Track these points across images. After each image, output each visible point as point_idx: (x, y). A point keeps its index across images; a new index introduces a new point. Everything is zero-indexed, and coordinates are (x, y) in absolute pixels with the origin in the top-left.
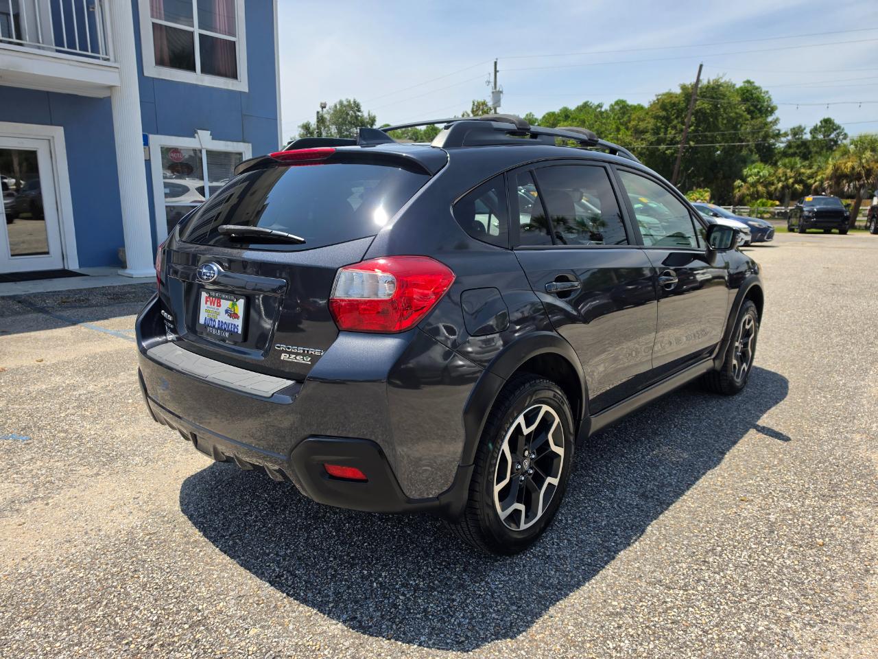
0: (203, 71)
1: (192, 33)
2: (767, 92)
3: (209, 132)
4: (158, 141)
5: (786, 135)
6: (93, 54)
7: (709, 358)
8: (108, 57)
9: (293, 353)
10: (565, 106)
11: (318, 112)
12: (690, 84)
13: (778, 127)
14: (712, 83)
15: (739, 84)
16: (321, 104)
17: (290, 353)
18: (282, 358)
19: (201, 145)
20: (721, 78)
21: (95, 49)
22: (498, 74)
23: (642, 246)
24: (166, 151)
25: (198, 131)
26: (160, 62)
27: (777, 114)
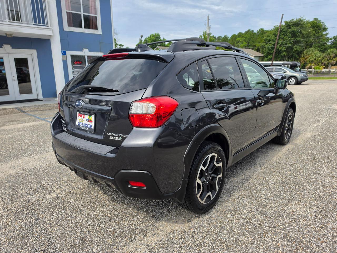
0: (85, 27)
1: (81, 15)
2: (324, 22)
3: (88, 49)
4: (69, 53)
5: (331, 39)
6: (43, 25)
7: (276, 131)
8: (48, 25)
9: (115, 136)
10: (240, 32)
11: (140, 39)
12: (289, 21)
13: (328, 36)
14: (298, 20)
15: (311, 20)
16: (141, 36)
17: (113, 136)
18: (110, 138)
19: (85, 54)
20: (302, 18)
21: (44, 23)
22: (209, 21)
23: (250, 88)
24: (72, 57)
25: (84, 49)
26: (69, 25)
27: (328, 31)
